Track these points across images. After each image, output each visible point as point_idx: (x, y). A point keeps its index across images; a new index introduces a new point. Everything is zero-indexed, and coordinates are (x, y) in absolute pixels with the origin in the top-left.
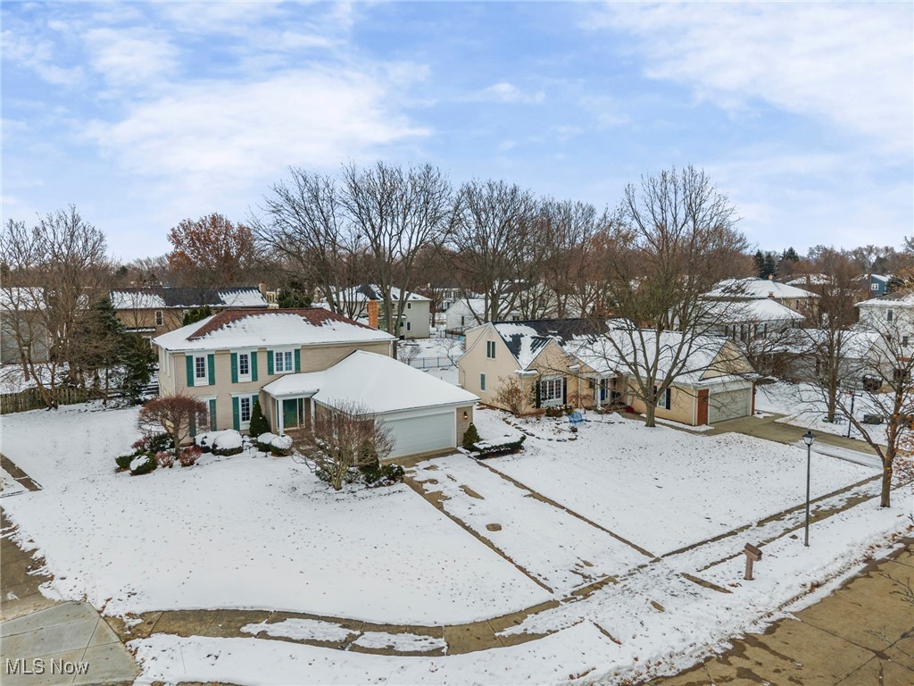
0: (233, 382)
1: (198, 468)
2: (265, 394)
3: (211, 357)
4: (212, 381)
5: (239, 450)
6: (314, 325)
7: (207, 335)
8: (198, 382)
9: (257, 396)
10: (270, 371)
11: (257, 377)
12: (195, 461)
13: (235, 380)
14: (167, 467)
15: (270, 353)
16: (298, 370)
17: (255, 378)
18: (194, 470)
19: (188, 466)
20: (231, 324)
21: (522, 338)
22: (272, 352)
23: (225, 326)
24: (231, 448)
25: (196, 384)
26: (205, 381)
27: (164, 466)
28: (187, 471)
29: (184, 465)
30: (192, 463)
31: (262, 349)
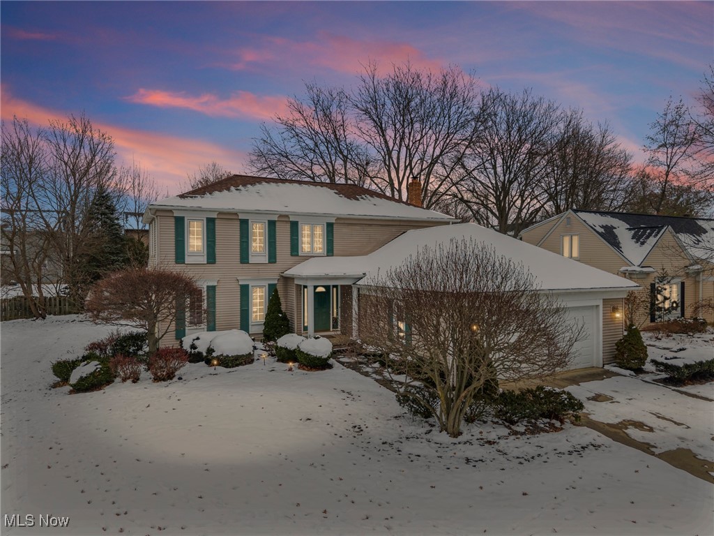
0: (241, 262)
1: (180, 384)
2: (287, 280)
3: (211, 221)
4: (212, 258)
5: (247, 359)
6: (348, 198)
7: (208, 195)
8: (191, 257)
9: (275, 285)
10: (294, 251)
11: (275, 258)
12: (176, 373)
13: (244, 258)
14: (129, 381)
15: (294, 225)
16: (331, 252)
17: (272, 258)
18: (173, 388)
19: (164, 380)
21: (614, 230)
22: (296, 223)
23: (233, 188)
24: (235, 354)
25: (188, 259)
26: (200, 257)
27: (124, 380)
28: (162, 389)
29: (157, 379)
30: (170, 376)
31: (284, 217)
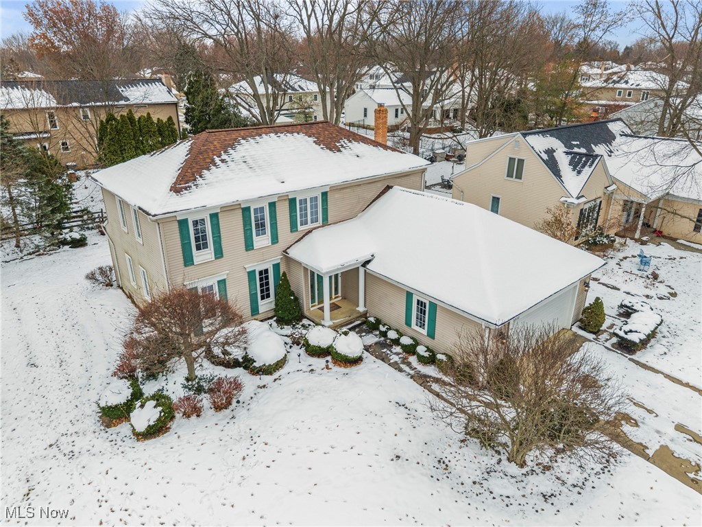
0: (247, 250)
2: (288, 260)
3: (214, 216)
4: (219, 253)
6: (331, 150)
7: (199, 181)
8: (200, 257)
9: (278, 265)
10: (293, 227)
11: (277, 239)
12: (234, 398)
13: (249, 246)
14: (194, 418)
15: (292, 202)
16: (326, 222)
17: (275, 239)
19: (225, 407)
20: (224, 157)
21: (554, 154)
22: (294, 200)
23: (217, 160)
24: (275, 361)
25: (196, 260)
26: (207, 255)
29: (218, 408)
30: (230, 402)
31: (282, 197)
